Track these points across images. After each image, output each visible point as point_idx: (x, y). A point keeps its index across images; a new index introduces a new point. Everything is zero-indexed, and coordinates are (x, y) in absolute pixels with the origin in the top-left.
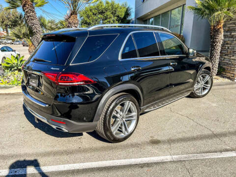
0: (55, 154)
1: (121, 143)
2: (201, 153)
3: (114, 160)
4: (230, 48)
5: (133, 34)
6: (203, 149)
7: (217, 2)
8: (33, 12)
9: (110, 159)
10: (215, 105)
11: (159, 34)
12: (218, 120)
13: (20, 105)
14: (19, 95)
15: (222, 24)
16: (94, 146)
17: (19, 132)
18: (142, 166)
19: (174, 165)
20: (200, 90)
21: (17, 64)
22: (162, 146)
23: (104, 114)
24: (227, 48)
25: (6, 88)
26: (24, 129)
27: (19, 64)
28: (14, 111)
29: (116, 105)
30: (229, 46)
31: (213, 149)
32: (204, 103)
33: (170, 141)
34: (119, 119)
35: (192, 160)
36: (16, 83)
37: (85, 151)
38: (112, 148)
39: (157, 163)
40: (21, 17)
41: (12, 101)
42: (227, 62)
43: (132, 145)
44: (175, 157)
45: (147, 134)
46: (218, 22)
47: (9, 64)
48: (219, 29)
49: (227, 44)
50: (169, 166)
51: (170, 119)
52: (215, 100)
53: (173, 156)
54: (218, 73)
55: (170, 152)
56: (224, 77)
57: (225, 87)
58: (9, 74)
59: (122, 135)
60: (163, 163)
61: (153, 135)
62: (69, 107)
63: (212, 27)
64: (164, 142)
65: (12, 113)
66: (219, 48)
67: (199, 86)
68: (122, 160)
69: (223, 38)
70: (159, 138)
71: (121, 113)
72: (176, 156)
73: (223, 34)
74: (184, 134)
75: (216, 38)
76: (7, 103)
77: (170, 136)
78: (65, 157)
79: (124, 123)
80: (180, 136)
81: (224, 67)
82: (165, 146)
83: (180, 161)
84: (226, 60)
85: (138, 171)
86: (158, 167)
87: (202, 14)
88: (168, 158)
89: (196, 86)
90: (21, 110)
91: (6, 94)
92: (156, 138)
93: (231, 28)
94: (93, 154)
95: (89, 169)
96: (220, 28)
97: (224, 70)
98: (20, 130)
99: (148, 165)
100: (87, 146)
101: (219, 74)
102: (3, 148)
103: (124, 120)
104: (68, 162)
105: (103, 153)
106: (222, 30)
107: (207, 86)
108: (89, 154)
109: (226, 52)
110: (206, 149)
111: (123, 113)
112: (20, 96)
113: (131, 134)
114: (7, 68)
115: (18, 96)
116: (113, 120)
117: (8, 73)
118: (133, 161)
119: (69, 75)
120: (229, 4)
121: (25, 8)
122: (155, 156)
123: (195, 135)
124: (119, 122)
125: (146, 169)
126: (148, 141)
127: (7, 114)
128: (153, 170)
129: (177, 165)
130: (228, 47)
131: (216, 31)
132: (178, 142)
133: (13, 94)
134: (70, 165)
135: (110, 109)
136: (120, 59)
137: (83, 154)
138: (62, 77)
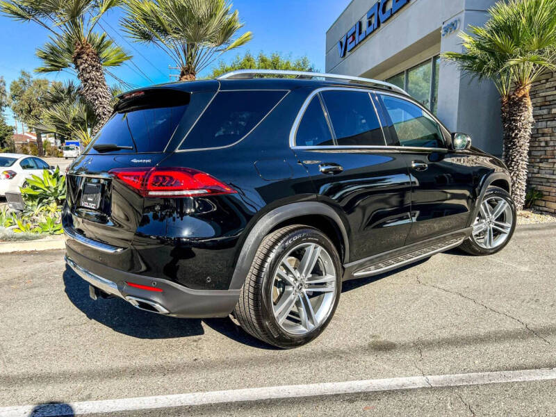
0: (135, 372)
1: (299, 349)
2: (498, 369)
3: (280, 384)
4: (551, 143)
5: (323, 92)
6: (503, 361)
7: (512, 37)
8: (98, 69)
9: (271, 385)
10: (527, 269)
11: (382, 97)
12: (537, 301)
13: (56, 273)
14: (55, 254)
15: (528, 88)
16: (232, 355)
17: (50, 327)
18: (352, 397)
19: (434, 398)
20: (487, 237)
21: (56, 189)
22: (398, 355)
23: (255, 272)
24: (543, 144)
25: (26, 239)
26: (61, 321)
27: (60, 188)
28: (41, 286)
29: (285, 250)
30: (548, 138)
31: (530, 361)
32: (499, 266)
33: (421, 346)
34: (291, 289)
35: (478, 386)
36: (50, 228)
37: (209, 366)
38: (275, 361)
39: (390, 393)
40: (69, 91)
41: (38, 266)
42: (548, 176)
43: (325, 355)
44: (435, 379)
45: (361, 330)
46: (519, 85)
47: (38, 188)
48: (521, 99)
49: (543, 135)
50: (422, 399)
51: (417, 299)
52: (526, 259)
53: (429, 377)
54: (527, 202)
55: (422, 367)
56: (541, 212)
57: (546, 232)
58: (37, 210)
59: (301, 330)
60: (405, 391)
61: (376, 333)
62: (173, 253)
63: (505, 99)
64: (405, 347)
65: (36, 291)
66: (524, 143)
67: (483, 226)
68: (300, 386)
69: (531, 119)
70: (393, 339)
71: (297, 274)
72: (437, 378)
73: (531, 109)
74: (455, 330)
75: (515, 121)
76: (28, 271)
77: (420, 335)
78: (159, 380)
79: (304, 299)
80: (445, 334)
81: (540, 188)
82: (409, 356)
83: (449, 387)
84: (544, 172)
85: (340, 408)
86: (392, 402)
87: (480, 69)
88: (418, 381)
89: (476, 227)
90: (59, 283)
91: (26, 253)
92: (383, 338)
93: (548, 99)
94: (228, 372)
95: (217, 405)
96: (524, 96)
97: (541, 195)
98: (53, 324)
99: (367, 396)
100: (213, 356)
101: (530, 205)
102: (10, 361)
103: (304, 290)
104: (166, 391)
105: (253, 371)
106: (529, 101)
107: (502, 227)
108: (218, 374)
109: (543, 153)
110: (513, 362)
111: (301, 273)
112: (58, 257)
113: (323, 327)
114: (32, 197)
115: (53, 257)
116: (278, 291)
117: (35, 208)
118: (328, 387)
119: (174, 174)
120: (540, 41)
121: (79, 61)
122: (384, 377)
123: (482, 332)
124: (292, 296)
125: (361, 405)
126: (365, 344)
127: (24, 293)
128: (381, 406)
129: (442, 397)
130: (547, 142)
131: (515, 104)
132: (439, 348)
133: (42, 253)
134: (170, 397)
135: (269, 260)
136: (292, 144)
137: (204, 374)
138: (157, 177)
